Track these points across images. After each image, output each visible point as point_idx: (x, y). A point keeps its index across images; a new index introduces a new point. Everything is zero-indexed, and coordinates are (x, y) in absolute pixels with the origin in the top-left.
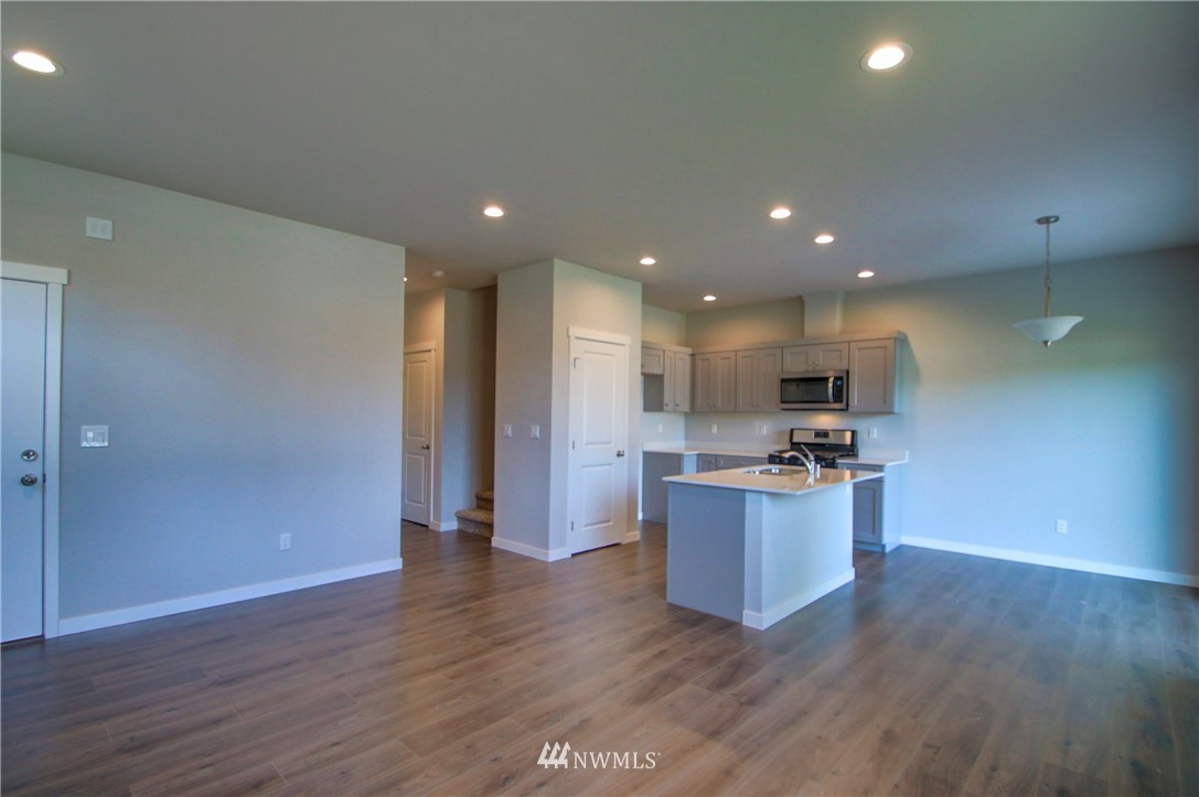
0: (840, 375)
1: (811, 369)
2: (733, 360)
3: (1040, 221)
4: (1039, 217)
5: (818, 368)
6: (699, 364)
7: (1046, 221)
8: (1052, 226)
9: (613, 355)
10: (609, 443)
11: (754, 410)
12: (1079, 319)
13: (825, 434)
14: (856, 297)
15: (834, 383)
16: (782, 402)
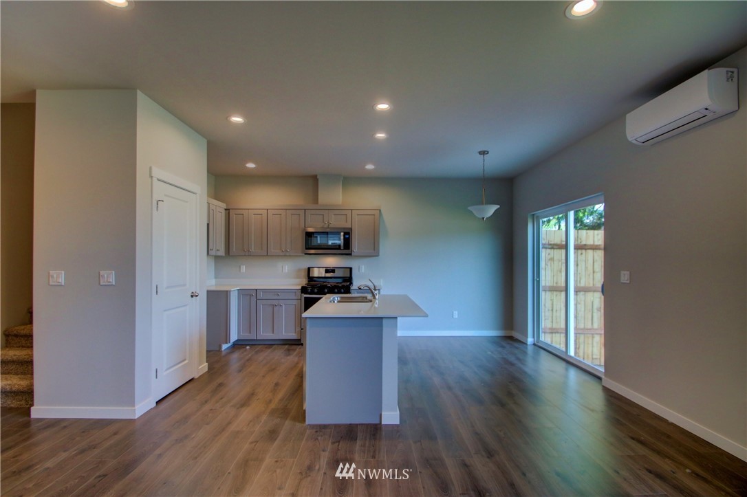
0: (348, 231)
1: (326, 226)
2: (265, 215)
3: (480, 153)
4: (480, 150)
5: (331, 226)
6: (233, 217)
7: (483, 153)
8: (486, 156)
9: (187, 202)
10: (185, 285)
11: (284, 255)
12: (499, 206)
13: (333, 271)
14: (351, 180)
15: (344, 236)
16: (306, 249)
